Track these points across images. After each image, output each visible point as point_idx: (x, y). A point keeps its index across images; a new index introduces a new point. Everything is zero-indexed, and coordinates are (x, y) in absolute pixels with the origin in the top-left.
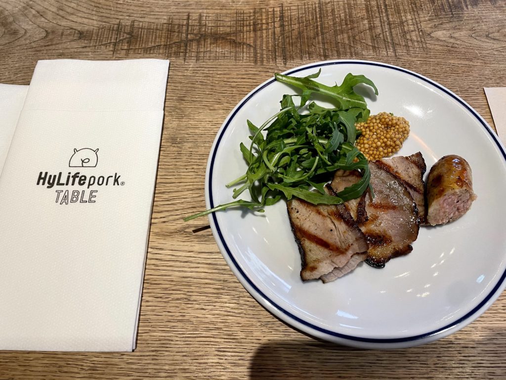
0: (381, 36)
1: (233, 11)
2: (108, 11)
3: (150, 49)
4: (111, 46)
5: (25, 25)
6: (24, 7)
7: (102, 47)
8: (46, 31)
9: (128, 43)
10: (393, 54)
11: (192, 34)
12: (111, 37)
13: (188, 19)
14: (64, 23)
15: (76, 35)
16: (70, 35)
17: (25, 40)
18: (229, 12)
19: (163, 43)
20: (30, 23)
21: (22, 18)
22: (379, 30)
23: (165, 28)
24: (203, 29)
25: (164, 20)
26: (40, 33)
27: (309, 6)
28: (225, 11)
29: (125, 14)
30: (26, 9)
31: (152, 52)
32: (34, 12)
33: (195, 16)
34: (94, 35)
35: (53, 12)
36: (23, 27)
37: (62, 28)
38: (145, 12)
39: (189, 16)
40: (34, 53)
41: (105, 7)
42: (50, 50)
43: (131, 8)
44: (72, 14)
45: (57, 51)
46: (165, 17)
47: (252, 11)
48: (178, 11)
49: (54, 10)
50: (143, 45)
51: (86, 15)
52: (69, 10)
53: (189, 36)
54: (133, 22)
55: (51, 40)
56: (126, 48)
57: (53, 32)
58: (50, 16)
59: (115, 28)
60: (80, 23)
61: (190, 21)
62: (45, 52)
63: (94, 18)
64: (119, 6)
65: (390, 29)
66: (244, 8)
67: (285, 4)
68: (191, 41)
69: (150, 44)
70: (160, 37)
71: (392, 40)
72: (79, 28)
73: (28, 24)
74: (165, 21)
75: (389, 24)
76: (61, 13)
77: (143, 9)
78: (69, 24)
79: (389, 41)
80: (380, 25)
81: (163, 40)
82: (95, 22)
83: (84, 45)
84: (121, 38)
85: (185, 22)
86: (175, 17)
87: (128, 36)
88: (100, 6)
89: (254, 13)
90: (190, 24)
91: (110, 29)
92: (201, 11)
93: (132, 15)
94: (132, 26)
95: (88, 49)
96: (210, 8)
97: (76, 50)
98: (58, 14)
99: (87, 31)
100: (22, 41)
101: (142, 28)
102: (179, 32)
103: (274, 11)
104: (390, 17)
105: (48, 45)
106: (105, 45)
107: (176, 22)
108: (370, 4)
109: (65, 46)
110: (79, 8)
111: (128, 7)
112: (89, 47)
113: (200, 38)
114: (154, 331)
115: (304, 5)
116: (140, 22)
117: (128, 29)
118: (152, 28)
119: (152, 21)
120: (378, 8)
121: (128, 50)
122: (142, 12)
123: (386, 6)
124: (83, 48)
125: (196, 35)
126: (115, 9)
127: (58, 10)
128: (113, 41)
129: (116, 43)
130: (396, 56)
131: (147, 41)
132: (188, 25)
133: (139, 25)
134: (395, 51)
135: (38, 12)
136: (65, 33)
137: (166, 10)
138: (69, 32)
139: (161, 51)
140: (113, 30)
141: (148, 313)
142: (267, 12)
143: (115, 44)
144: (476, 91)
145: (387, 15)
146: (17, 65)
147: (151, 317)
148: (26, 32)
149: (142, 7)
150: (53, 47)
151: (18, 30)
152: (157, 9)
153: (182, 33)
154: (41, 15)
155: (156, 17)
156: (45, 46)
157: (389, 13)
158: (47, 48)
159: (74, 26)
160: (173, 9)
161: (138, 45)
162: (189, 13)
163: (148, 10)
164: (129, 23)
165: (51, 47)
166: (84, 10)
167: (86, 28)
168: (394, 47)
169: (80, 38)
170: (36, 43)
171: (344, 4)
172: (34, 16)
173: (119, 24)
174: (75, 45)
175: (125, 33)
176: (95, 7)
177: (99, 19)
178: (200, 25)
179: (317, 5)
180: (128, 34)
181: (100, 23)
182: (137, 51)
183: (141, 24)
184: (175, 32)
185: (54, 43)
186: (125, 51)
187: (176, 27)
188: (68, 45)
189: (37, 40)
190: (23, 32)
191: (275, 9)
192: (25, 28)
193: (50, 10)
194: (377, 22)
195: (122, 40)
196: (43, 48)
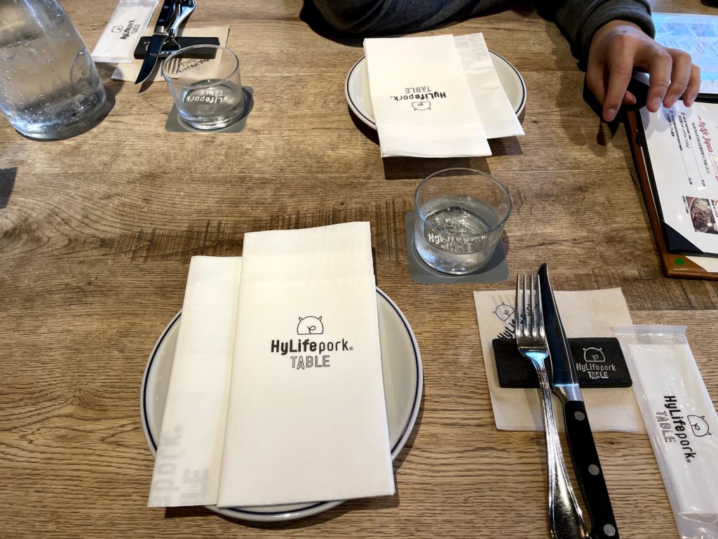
0: (387, 242)
1: (251, 219)
2: (132, 219)
3: (168, 255)
4: (131, 253)
5: (49, 232)
6: (49, 214)
7: (122, 254)
8: (69, 239)
9: (147, 250)
10: (395, 260)
11: (210, 240)
12: (132, 245)
13: (208, 226)
14: (87, 231)
15: (98, 243)
16: (92, 243)
17: (48, 247)
18: (247, 219)
19: (180, 250)
20: (54, 230)
21: (47, 225)
22: (385, 237)
23: (184, 235)
24: (221, 236)
25: (184, 227)
26: (63, 241)
27: (324, 214)
28: (243, 219)
29: (147, 222)
30: (52, 216)
31: (169, 258)
32: (59, 219)
33: (214, 224)
34: (115, 243)
35: (78, 220)
36: (46, 234)
37: (85, 236)
38: (167, 220)
39: (208, 223)
40: (54, 261)
41: (129, 215)
42: (71, 257)
43: (154, 216)
44: (97, 222)
45: (78, 259)
46: (186, 225)
47: (269, 218)
48: (199, 218)
49: (79, 217)
50: (162, 253)
51: (109, 223)
52: (94, 218)
53: (207, 243)
54: (155, 229)
55: (74, 248)
56: (144, 255)
57: (76, 240)
58: (74, 223)
59: (136, 236)
60: (103, 231)
61: (209, 228)
62: (66, 260)
63: (118, 226)
64: (142, 214)
65: (396, 235)
66: (262, 216)
67: (302, 212)
68: (208, 247)
69: (168, 251)
70: (179, 244)
71: (396, 246)
72: (102, 236)
73: (52, 232)
74: (185, 229)
75: (395, 231)
76: (86, 221)
77: (166, 217)
78: (93, 231)
79: (393, 247)
80: (386, 231)
81: (181, 247)
82: (118, 230)
83: (104, 252)
84: (142, 245)
85: (204, 230)
86: (195, 225)
87: (148, 243)
88: (124, 214)
89: (271, 220)
90: (209, 231)
91: (132, 237)
92: (220, 218)
93: (154, 223)
94: (153, 233)
95: (108, 257)
96: (229, 215)
97: (96, 258)
98: (82, 222)
99: (109, 239)
100: (45, 249)
101: (162, 236)
102: (197, 239)
103: (290, 218)
104: (397, 224)
105: (70, 253)
106: (125, 253)
107: (196, 229)
108: (380, 212)
109: (86, 253)
110: (104, 216)
111: (151, 215)
112: (109, 254)
113: (217, 245)
114: (138, 529)
115: (320, 212)
116: (161, 229)
117: (149, 237)
118: (172, 235)
119: (173, 229)
120: (387, 215)
121: (146, 257)
122: (165, 220)
123: (394, 213)
124: (104, 255)
125: (213, 242)
126: (139, 217)
127: (83, 218)
128: (133, 248)
129: (135, 251)
130: (397, 261)
131: (166, 248)
132: (207, 232)
133: (160, 232)
134: (397, 257)
135: (63, 220)
136: (87, 241)
137: (186, 218)
138: (91, 239)
139: (178, 258)
140: (134, 238)
141: (135, 512)
142: (284, 219)
143: (134, 253)
144: (466, 294)
145: (395, 222)
146: (37, 273)
147: (137, 515)
148: (49, 240)
149: (165, 215)
150: (75, 255)
151: (41, 238)
152: (179, 217)
153: (200, 240)
154: (66, 223)
155: (177, 224)
156: (67, 254)
157: (397, 220)
158: (68, 256)
159: (97, 233)
160: (194, 216)
161: (156, 253)
162: (209, 221)
163: (170, 217)
164: (150, 231)
165: (72, 255)
166: (109, 218)
167: (109, 236)
168: (396, 254)
169: (101, 246)
170: (58, 251)
171: (357, 211)
172: (59, 223)
173: (141, 232)
174: (96, 252)
175: (145, 240)
176: (120, 215)
177: (123, 227)
178: (219, 232)
179: (331, 213)
180: (148, 241)
181: (123, 231)
182: (154, 258)
183: (162, 231)
184: (193, 239)
185: (76, 250)
186: (143, 258)
187: (196, 234)
188: (89, 253)
189: (59, 247)
190: (45, 239)
191: (292, 217)
192: (49, 235)
193: (75, 218)
194: (384, 228)
195: (142, 247)
196: (64, 256)
